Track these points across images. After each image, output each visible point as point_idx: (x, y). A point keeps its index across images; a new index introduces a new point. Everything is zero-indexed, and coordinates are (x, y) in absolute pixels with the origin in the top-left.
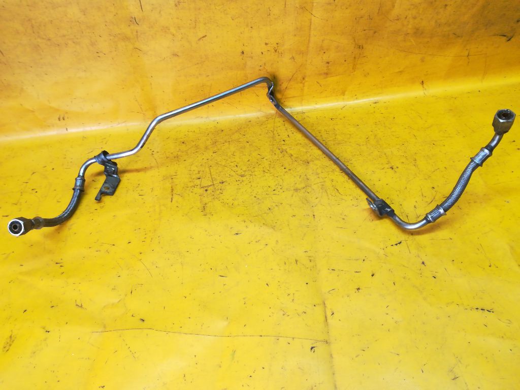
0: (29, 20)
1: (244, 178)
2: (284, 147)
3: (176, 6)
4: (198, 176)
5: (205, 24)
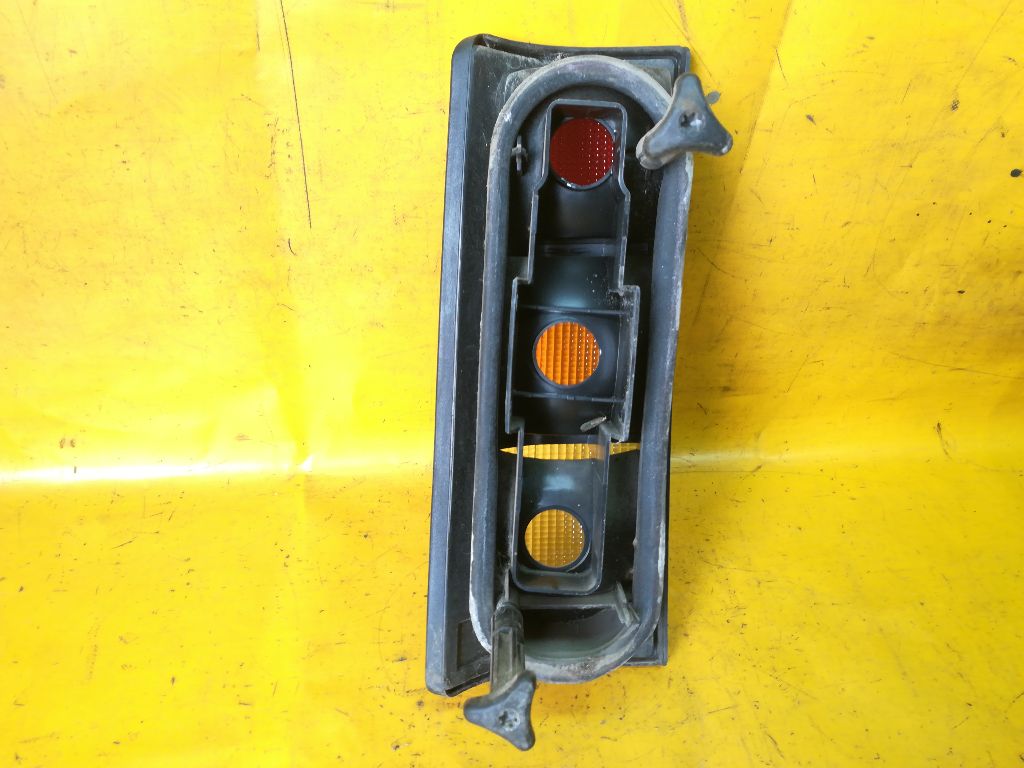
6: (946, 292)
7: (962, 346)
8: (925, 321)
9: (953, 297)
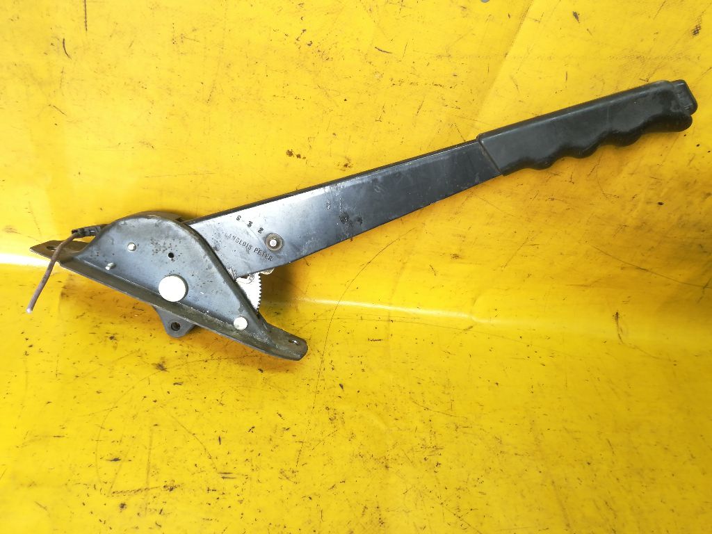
6: (648, 203)
7: (650, 250)
8: (626, 224)
9: (653, 207)
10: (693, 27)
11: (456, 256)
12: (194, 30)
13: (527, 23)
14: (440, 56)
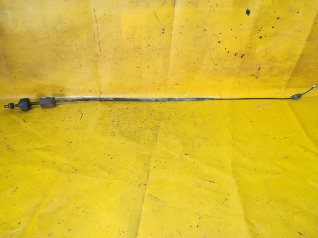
0: (56, 51)
1: (132, 123)
2: (153, 113)
3: (114, 51)
4: (113, 120)
5: (126, 59)
9: (215, 66)
10: (204, 30)
11: (177, 84)
12: (117, 48)
13: (173, 36)
14: (159, 44)
